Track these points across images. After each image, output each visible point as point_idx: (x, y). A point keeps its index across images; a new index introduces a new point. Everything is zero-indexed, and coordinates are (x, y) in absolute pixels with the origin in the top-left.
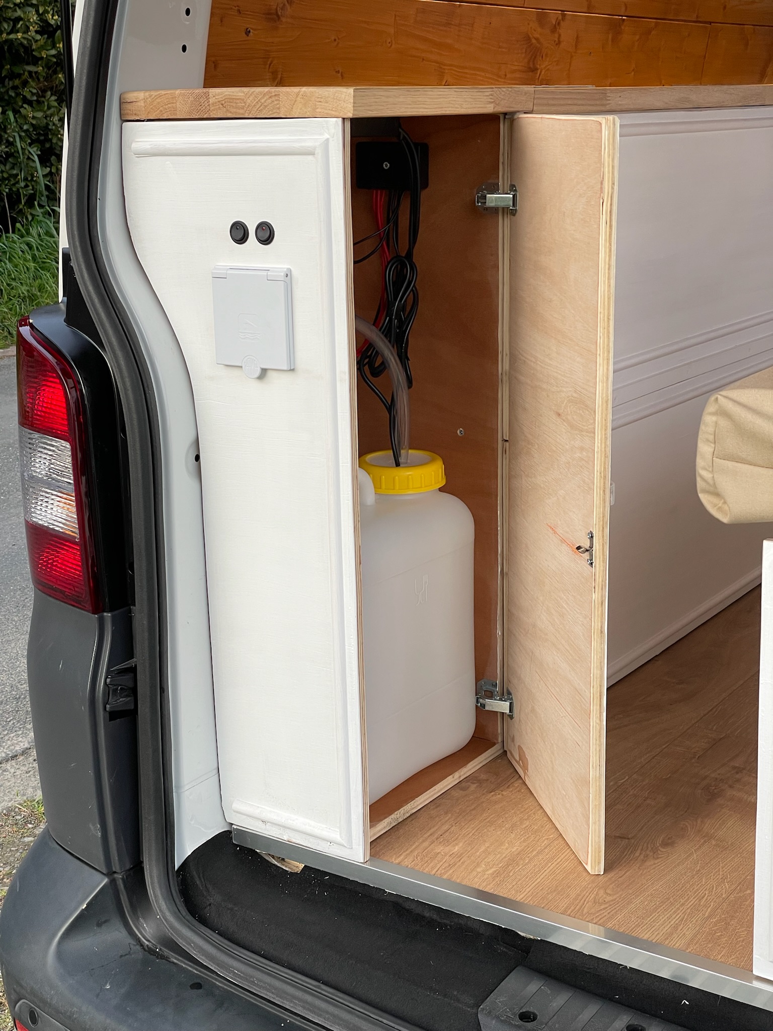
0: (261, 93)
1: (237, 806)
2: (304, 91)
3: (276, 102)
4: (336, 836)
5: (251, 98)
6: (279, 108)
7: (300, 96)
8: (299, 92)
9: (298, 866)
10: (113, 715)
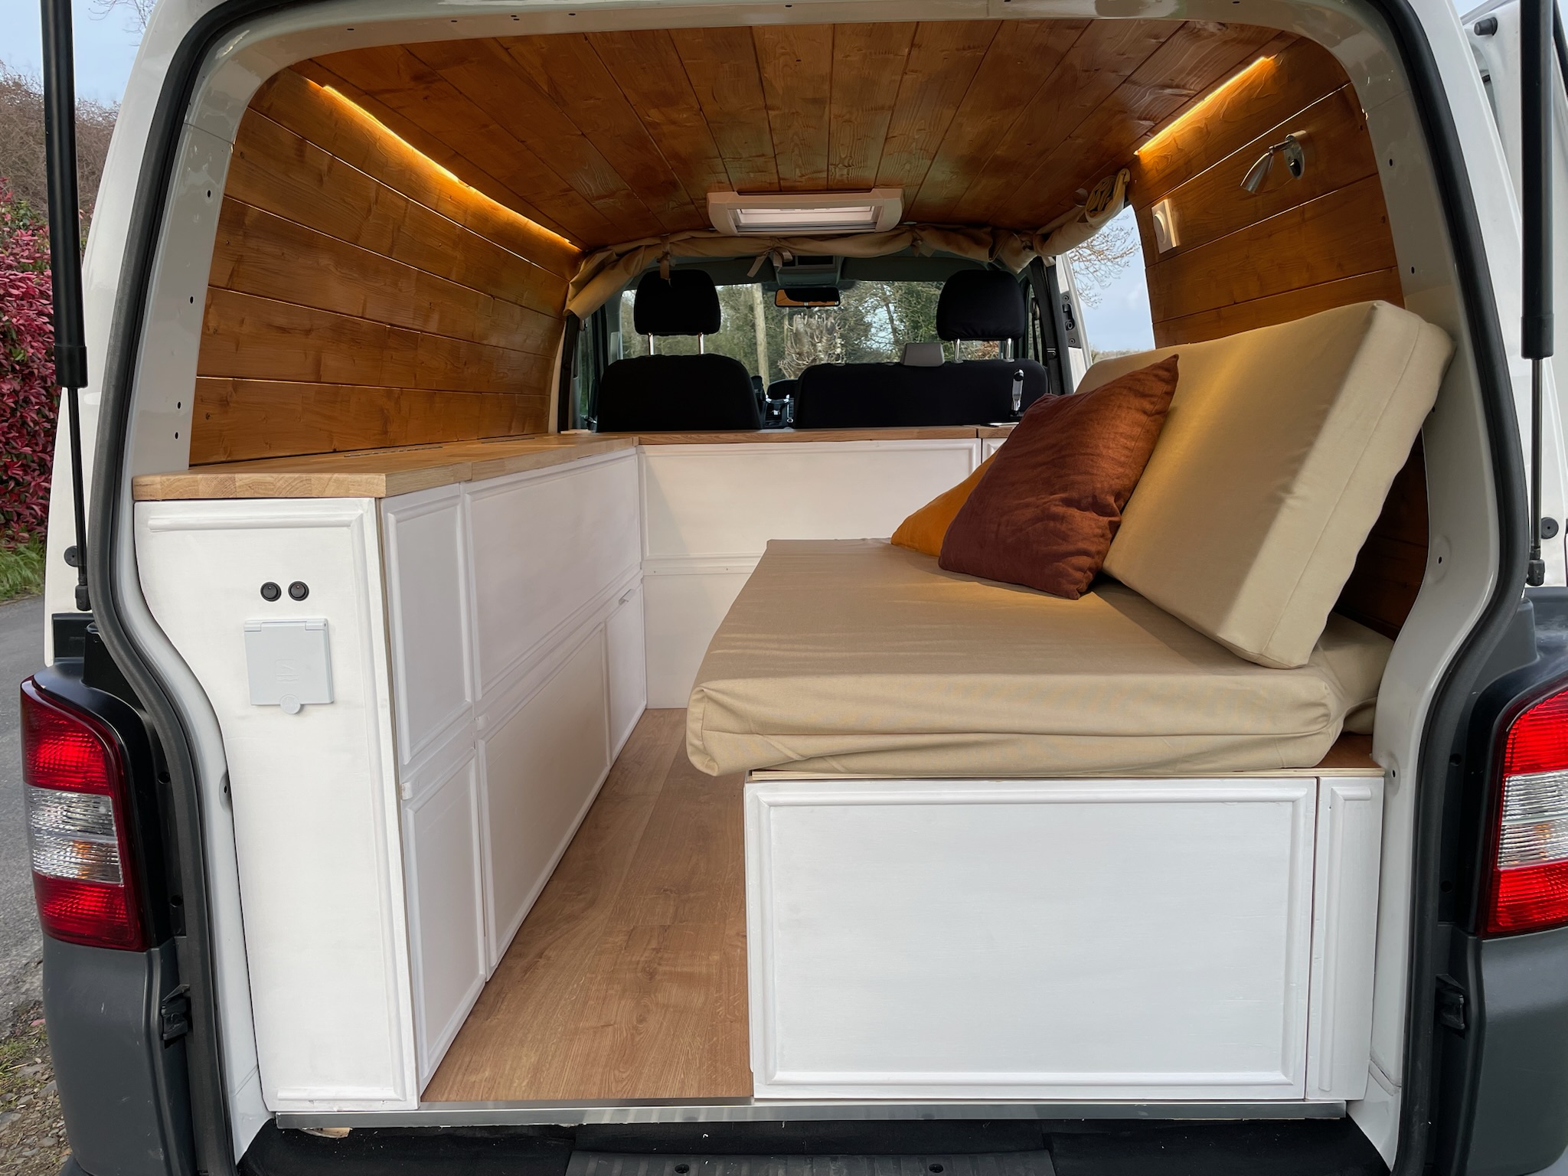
0: (291, 478)
1: (281, 1094)
2: (337, 477)
3: (307, 486)
4: (390, 1093)
5: (281, 482)
6: (311, 490)
7: (332, 480)
8: (331, 477)
9: (345, 1131)
10: (167, 1044)
